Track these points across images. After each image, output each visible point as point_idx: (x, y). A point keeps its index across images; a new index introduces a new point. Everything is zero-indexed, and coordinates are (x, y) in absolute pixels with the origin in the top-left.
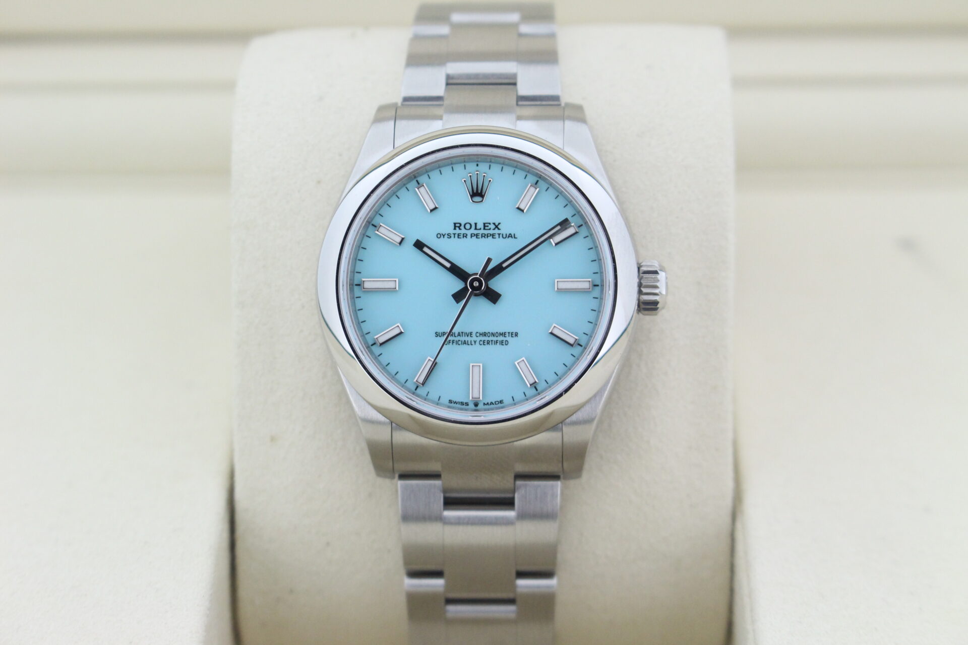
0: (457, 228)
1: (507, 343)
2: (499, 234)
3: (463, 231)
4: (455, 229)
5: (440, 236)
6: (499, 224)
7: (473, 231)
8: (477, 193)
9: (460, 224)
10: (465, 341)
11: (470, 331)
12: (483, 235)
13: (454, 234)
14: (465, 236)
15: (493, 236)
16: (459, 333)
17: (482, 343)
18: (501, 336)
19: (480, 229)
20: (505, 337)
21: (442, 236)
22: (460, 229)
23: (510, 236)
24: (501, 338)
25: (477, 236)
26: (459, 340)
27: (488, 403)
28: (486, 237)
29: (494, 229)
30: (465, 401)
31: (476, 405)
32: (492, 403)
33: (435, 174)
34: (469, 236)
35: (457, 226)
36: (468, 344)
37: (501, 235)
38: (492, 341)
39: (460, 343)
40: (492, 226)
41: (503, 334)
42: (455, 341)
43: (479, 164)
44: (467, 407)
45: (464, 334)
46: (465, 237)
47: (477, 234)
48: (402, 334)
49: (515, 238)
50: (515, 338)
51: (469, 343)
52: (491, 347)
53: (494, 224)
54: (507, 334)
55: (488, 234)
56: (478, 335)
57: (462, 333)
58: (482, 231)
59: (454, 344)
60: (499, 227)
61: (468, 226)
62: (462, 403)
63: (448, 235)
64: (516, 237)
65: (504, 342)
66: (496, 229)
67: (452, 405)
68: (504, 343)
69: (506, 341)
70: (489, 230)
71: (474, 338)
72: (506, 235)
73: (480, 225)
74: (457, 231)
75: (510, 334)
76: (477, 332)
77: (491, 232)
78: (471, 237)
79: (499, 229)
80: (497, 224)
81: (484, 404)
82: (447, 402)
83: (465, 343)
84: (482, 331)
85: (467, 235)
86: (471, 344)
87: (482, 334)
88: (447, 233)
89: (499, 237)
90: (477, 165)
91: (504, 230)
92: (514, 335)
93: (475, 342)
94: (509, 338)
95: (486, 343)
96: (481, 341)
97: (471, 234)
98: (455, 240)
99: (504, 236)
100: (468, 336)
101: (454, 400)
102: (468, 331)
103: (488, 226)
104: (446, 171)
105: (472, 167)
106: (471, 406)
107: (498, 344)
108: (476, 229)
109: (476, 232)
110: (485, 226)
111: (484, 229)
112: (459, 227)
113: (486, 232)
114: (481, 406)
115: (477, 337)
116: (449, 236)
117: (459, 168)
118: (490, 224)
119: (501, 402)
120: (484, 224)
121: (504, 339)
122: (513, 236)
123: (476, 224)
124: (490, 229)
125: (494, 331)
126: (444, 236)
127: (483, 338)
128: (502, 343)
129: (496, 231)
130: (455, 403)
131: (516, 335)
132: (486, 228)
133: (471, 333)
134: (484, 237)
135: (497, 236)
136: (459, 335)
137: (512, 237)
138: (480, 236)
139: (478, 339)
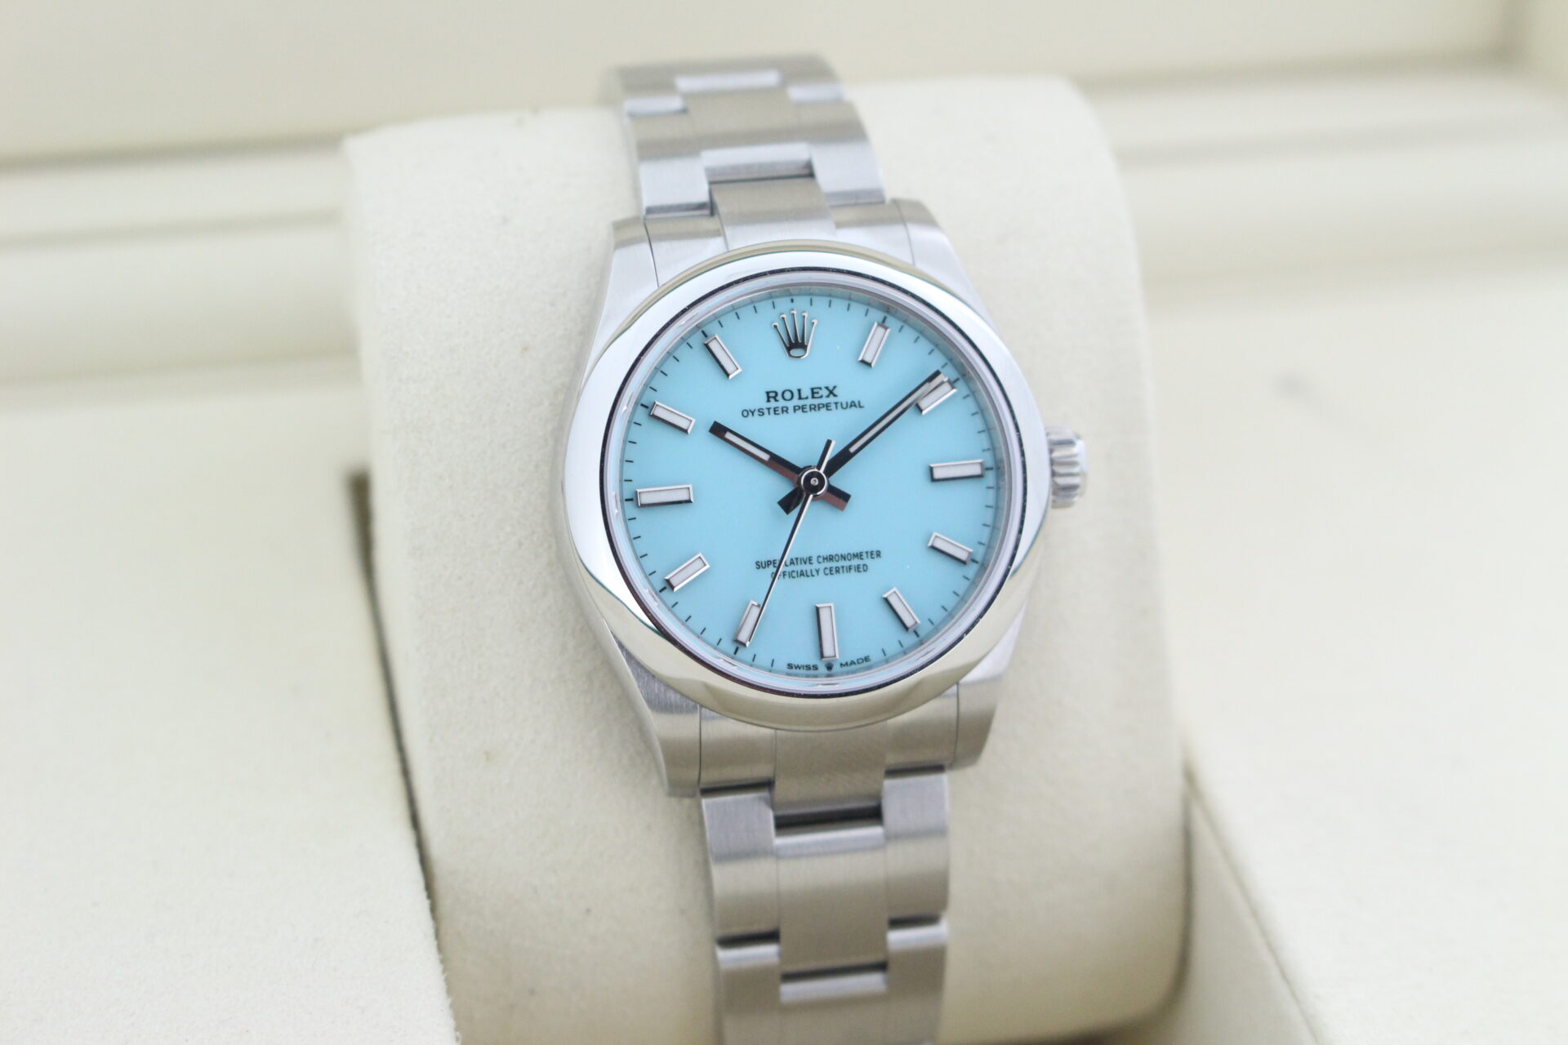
0: (772, 400)
1: (865, 568)
2: (836, 403)
3: (781, 403)
4: (768, 401)
5: (747, 413)
6: (835, 387)
7: (796, 402)
8: (797, 344)
9: (776, 393)
10: (802, 571)
11: (808, 555)
12: (813, 407)
13: (769, 409)
14: (785, 410)
15: (827, 406)
16: (792, 559)
17: (828, 571)
18: (856, 559)
19: (807, 398)
20: (862, 559)
21: (750, 414)
22: (776, 400)
23: (853, 405)
24: (855, 562)
25: (803, 408)
26: (793, 571)
27: (847, 664)
28: (817, 408)
29: (828, 396)
30: (812, 663)
31: (829, 667)
32: (852, 663)
33: (729, 320)
34: (791, 410)
35: (771, 396)
36: (808, 576)
37: (839, 406)
38: (843, 567)
39: (794, 574)
40: (825, 392)
41: (859, 556)
42: (787, 574)
43: (794, 298)
44: (815, 672)
45: (799, 560)
46: (785, 413)
47: (803, 406)
48: (707, 571)
49: (860, 407)
50: (877, 560)
51: (809, 573)
52: (843, 577)
53: (827, 388)
54: (864, 555)
55: (819, 405)
56: (821, 560)
57: (797, 559)
58: (810, 401)
59: (787, 577)
60: (835, 392)
61: (788, 395)
62: (808, 667)
63: (759, 411)
64: (862, 405)
65: (861, 567)
66: (831, 396)
67: (794, 671)
68: (861, 569)
69: (864, 565)
70: (821, 399)
71: (815, 565)
72: (847, 403)
73: (806, 392)
74: (773, 404)
75: (869, 554)
76: (819, 557)
77: (824, 401)
78: (795, 410)
79: (835, 396)
80: (831, 388)
81: (841, 665)
82: (785, 668)
83: (802, 574)
84: (826, 553)
85: (787, 408)
86: (813, 576)
87: (827, 559)
88: (757, 409)
89: (837, 408)
90: (792, 301)
91: (843, 396)
92: (875, 556)
93: (818, 571)
94: (867, 561)
95: (834, 572)
96: (826, 568)
97: (794, 407)
98: (770, 419)
99: (844, 406)
100: (805, 563)
101: (795, 662)
102: (805, 556)
103: (818, 393)
104: (747, 314)
105: (783, 305)
106: (822, 669)
107: (853, 571)
108: (800, 398)
109: (801, 403)
110: (813, 393)
111: (813, 397)
112: (774, 398)
113: (816, 402)
114: (836, 668)
115: (820, 563)
116: (761, 412)
117: (765, 308)
118: (820, 388)
119: (867, 659)
120: (812, 389)
121: (861, 562)
122: (857, 405)
123: (799, 391)
124: (821, 397)
125: (844, 552)
126: (753, 413)
127: (828, 564)
128: (858, 568)
129: (832, 399)
130: (798, 667)
132: (816, 395)
134: (814, 409)
135: (833, 406)
136: (792, 563)
137: (855, 406)
138: (808, 409)
139: (822, 566)
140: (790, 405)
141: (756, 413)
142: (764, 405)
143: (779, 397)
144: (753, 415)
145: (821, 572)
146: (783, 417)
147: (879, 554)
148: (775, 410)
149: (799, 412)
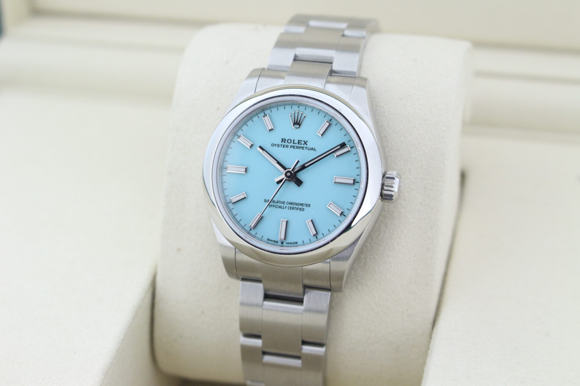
1: (303, 210)
3: (286, 144)
4: (282, 142)
5: (273, 145)
6: (307, 141)
7: (292, 144)
8: (297, 123)
13: (281, 145)
14: (287, 146)
15: (303, 148)
16: (277, 201)
17: (289, 208)
19: (296, 143)
21: (274, 146)
22: (285, 142)
24: (300, 207)
25: (294, 147)
26: (277, 205)
27: (289, 243)
28: (299, 148)
29: (304, 144)
30: (276, 240)
31: (282, 243)
32: (291, 243)
33: (274, 110)
34: (289, 147)
35: (283, 140)
37: (307, 148)
38: (295, 208)
39: (277, 207)
40: (303, 143)
41: (302, 205)
42: (275, 206)
44: (277, 244)
46: (287, 147)
48: (245, 199)
49: (315, 150)
50: (308, 208)
51: (283, 207)
52: (294, 211)
53: (304, 141)
54: (304, 205)
56: (288, 203)
57: (279, 201)
58: (297, 145)
59: (274, 207)
60: (307, 143)
61: (289, 141)
62: (274, 241)
63: (278, 145)
66: (305, 144)
67: (269, 242)
68: (302, 210)
69: (303, 208)
70: (301, 145)
71: (286, 205)
73: (296, 141)
74: (283, 143)
75: (306, 205)
76: (288, 202)
77: (302, 146)
79: (306, 144)
80: (306, 142)
81: (287, 243)
82: (266, 240)
83: (280, 207)
84: (290, 201)
85: (288, 146)
86: (284, 209)
87: (290, 203)
90: (299, 107)
91: (309, 145)
94: (305, 207)
97: (291, 146)
98: (281, 149)
99: (309, 149)
100: (282, 203)
101: (270, 238)
102: (283, 201)
103: (300, 142)
104: (281, 109)
105: (295, 108)
106: (280, 243)
107: (298, 210)
108: (294, 143)
109: (293, 145)
110: (299, 142)
111: (298, 144)
112: (284, 141)
113: (299, 145)
114: (285, 244)
116: (278, 146)
117: (288, 108)
118: (302, 141)
119: (296, 243)
120: (299, 141)
121: (302, 207)
123: (294, 140)
125: (297, 202)
126: (275, 145)
127: (290, 206)
128: (300, 209)
129: (305, 146)
130: (271, 240)
131: (309, 206)
132: (299, 143)
133: (284, 202)
135: (305, 148)
136: (277, 202)
137: (313, 150)
138: (296, 148)
139: (288, 206)
141: (277, 146)
142: (280, 143)
143: (286, 141)
144: (275, 146)
145: (287, 208)
146: (286, 149)
148: (284, 146)
149: (292, 148)
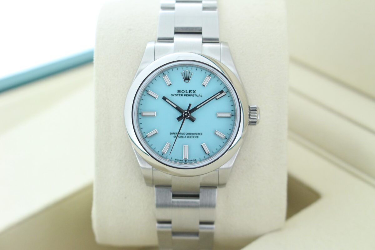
140: (183, 94)
141: (175, 95)
142: (177, 93)
143: (181, 92)
145: (186, 137)
147: (202, 134)
148: (180, 95)
149: (186, 96)
